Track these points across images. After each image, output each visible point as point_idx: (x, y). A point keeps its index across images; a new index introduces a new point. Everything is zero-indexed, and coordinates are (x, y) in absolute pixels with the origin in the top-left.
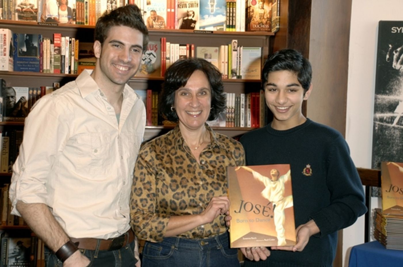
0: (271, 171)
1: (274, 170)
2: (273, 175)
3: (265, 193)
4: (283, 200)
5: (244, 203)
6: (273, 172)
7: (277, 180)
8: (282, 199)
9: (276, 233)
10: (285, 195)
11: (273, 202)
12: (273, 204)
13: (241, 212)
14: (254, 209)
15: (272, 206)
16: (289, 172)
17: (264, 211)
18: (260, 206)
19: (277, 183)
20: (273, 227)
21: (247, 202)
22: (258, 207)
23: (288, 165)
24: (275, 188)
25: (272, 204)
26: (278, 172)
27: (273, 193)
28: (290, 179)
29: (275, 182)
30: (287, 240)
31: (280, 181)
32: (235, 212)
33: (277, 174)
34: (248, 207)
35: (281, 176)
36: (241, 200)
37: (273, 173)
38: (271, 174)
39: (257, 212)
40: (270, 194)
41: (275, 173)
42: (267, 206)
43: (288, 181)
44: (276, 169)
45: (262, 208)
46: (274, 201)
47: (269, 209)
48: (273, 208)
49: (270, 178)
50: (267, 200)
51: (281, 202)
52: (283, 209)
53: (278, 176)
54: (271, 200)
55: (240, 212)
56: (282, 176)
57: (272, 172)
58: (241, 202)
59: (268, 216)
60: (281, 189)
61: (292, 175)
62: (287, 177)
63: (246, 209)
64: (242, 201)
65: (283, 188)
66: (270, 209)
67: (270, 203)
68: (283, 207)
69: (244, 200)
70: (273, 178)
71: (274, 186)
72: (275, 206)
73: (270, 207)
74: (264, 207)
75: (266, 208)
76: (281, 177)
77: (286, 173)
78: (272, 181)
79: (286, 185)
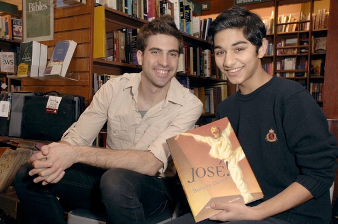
0: (211, 129)
1: (214, 128)
2: (215, 133)
3: (213, 153)
4: (233, 154)
5: (195, 170)
6: (214, 129)
7: (220, 136)
8: (232, 154)
9: (238, 190)
10: (233, 149)
11: (223, 160)
12: (225, 161)
13: (195, 180)
14: (207, 173)
15: (225, 163)
16: (229, 124)
17: (218, 172)
18: (212, 168)
19: (221, 139)
20: (234, 185)
21: (198, 168)
22: (210, 169)
23: (226, 118)
24: (220, 145)
25: (224, 162)
26: (218, 128)
27: (221, 150)
28: (232, 131)
30: (252, 194)
31: (223, 137)
32: (189, 182)
33: (218, 130)
34: (201, 172)
35: (222, 130)
36: (191, 168)
37: (214, 131)
38: (212, 132)
39: (211, 174)
40: (218, 152)
41: (216, 130)
42: (220, 165)
43: (231, 134)
44: (215, 126)
45: (215, 169)
46: (224, 158)
47: (222, 168)
48: (226, 165)
49: (213, 136)
50: (217, 159)
51: (231, 156)
52: (237, 162)
53: (220, 132)
54: (221, 158)
55: (193, 181)
56: (224, 131)
57: (213, 130)
58: (191, 169)
59: (224, 175)
60: (228, 144)
62: (229, 130)
63: (199, 176)
64: (193, 169)
65: (229, 142)
66: (223, 167)
67: (221, 161)
68: (235, 160)
69: (194, 167)
70: (216, 136)
71: (219, 143)
72: (227, 162)
73: (223, 166)
74: (217, 167)
75: (219, 168)
76: (223, 132)
77: (226, 126)
78: (215, 139)
79: (230, 138)
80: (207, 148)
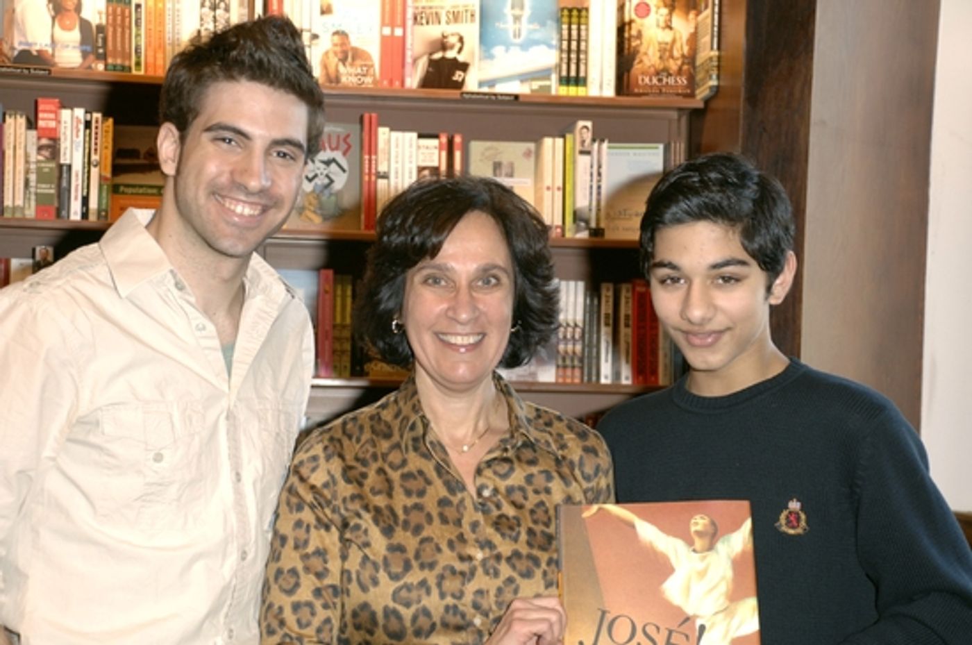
0: (693, 521)
1: (702, 518)
2: (699, 533)
3: (673, 590)
4: (727, 611)
5: (609, 617)
6: (699, 523)
7: (711, 547)
8: (725, 609)
10: (734, 597)
11: (696, 617)
12: (698, 623)
14: (640, 636)
15: (695, 629)
16: (748, 525)
18: (658, 628)
19: (711, 556)
21: (617, 614)
22: (651, 630)
23: (745, 505)
24: (702, 574)
25: (694, 623)
26: (713, 523)
27: (698, 588)
28: (750, 546)
29: (704, 554)
31: (717, 552)
32: (581, 643)
33: (711, 530)
34: (622, 630)
35: (723, 535)
36: (599, 609)
37: (699, 528)
38: (693, 529)
40: (687, 590)
41: (705, 525)
42: (680, 629)
43: (744, 553)
44: (707, 515)
45: (665, 634)
46: (698, 613)
47: (683, 637)
48: (697, 634)
49: (690, 543)
50: (679, 610)
51: (721, 616)
52: (729, 639)
53: (713, 537)
54: (690, 610)
56: (726, 537)
57: (696, 524)
58: (600, 613)
60: (723, 578)
61: (756, 532)
62: (740, 539)
63: (615, 639)
64: (604, 613)
65: (729, 573)
66: (687, 637)
67: (687, 619)
68: (728, 631)
69: (607, 609)
70: (699, 543)
71: (701, 566)
72: (702, 628)
73: (688, 632)
74: (670, 632)
75: (674, 634)
76: (721, 540)
77: (737, 526)
78: (694, 551)
79: (737, 564)
80: (661, 568)
